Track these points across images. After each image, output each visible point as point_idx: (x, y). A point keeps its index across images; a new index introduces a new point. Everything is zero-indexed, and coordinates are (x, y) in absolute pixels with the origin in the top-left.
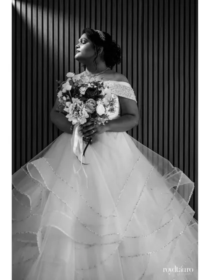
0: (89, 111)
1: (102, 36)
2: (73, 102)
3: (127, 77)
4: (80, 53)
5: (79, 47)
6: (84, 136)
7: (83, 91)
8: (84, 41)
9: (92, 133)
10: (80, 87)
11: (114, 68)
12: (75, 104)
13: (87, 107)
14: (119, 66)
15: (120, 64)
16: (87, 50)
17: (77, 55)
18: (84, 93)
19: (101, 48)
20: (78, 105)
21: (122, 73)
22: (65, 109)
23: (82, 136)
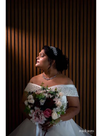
0: (46, 116)
1: (55, 52)
2: (36, 110)
3: (72, 80)
4: (39, 63)
5: (39, 59)
6: (43, 128)
7: (42, 102)
8: (43, 55)
9: (48, 126)
10: (41, 99)
11: (63, 72)
12: (37, 112)
13: (45, 114)
14: (67, 71)
15: (68, 69)
16: (44, 61)
17: (37, 64)
18: (43, 104)
19: (54, 61)
20: (39, 113)
21: (69, 77)
22: (30, 115)
23: (42, 128)
